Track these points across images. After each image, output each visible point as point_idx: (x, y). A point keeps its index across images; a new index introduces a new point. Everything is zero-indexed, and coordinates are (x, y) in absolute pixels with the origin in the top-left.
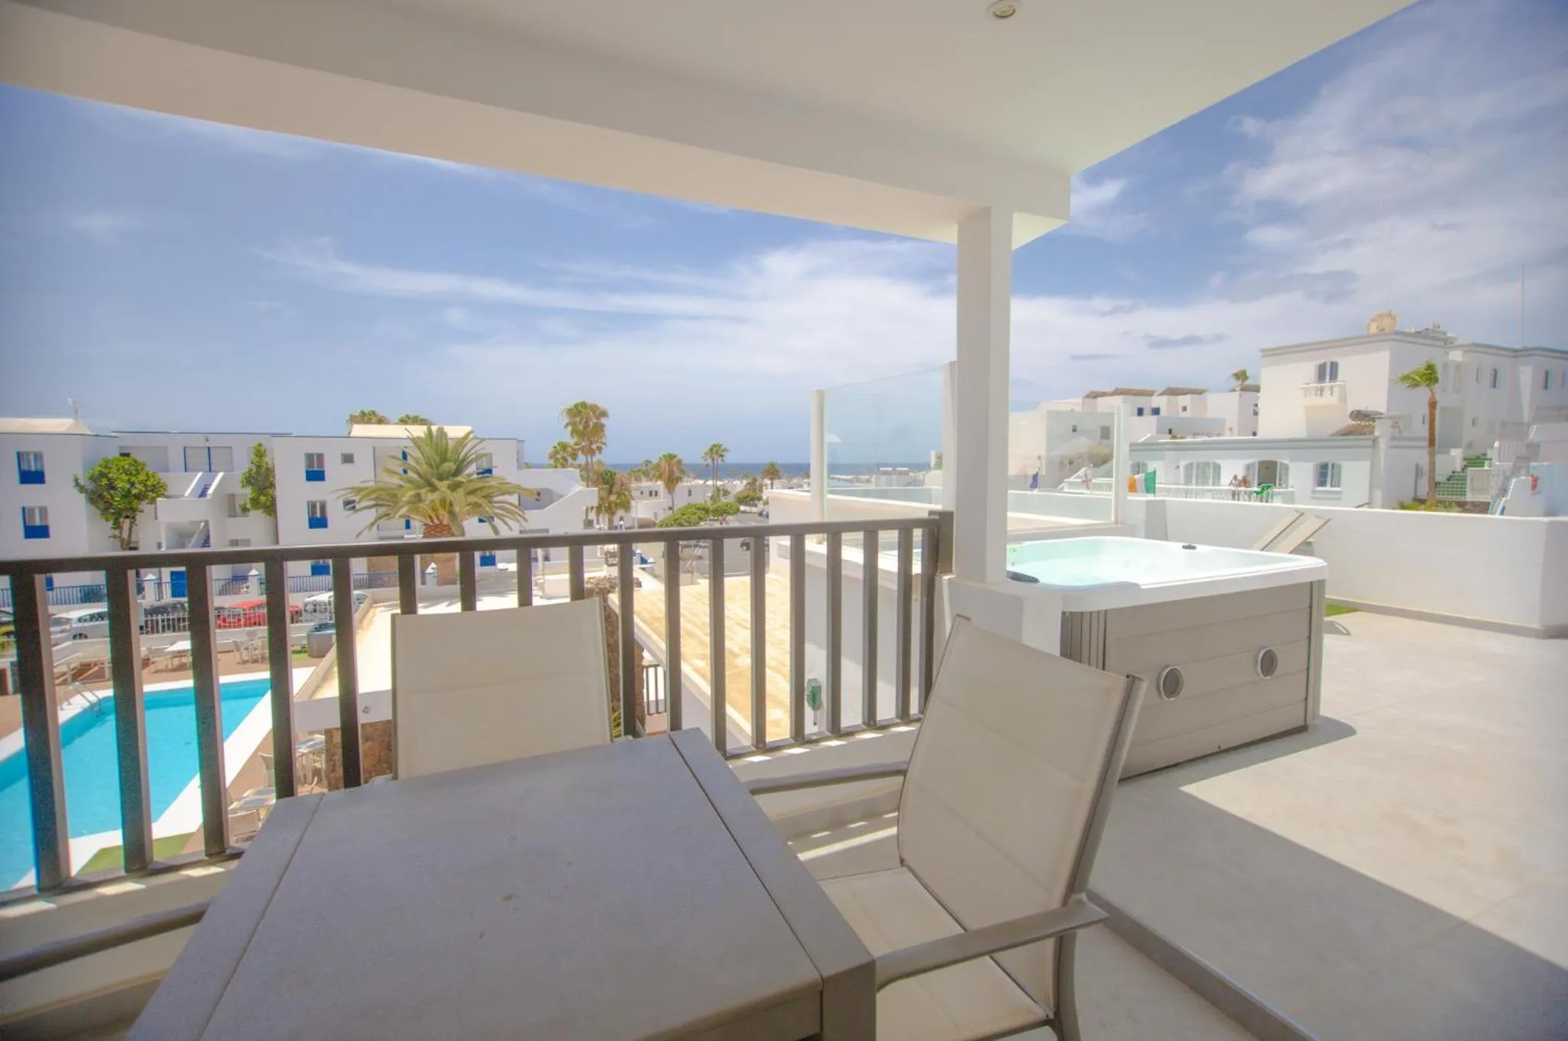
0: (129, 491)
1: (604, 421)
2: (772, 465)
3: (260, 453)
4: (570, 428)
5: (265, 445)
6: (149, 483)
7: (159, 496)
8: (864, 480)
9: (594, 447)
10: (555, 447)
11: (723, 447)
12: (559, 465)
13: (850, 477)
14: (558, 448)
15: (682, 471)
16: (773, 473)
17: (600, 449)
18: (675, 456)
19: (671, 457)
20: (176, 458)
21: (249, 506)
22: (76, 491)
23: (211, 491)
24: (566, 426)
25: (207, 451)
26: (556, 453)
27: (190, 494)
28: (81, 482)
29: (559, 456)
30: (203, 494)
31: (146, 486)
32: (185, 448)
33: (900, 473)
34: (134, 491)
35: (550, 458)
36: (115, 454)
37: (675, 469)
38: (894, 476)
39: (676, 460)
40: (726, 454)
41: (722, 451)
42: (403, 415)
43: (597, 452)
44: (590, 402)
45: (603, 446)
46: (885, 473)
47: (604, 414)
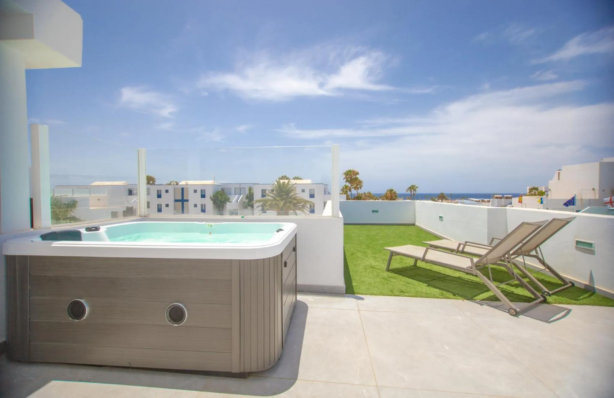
0: (221, 200)
1: (358, 176)
2: (442, 194)
3: (250, 189)
4: (345, 180)
5: (252, 187)
6: (226, 198)
7: (227, 202)
8: (486, 201)
9: (358, 186)
10: (343, 187)
11: (416, 186)
12: (344, 194)
13: (478, 200)
14: (344, 187)
15: (396, 196)
16: (442, 198)
17: (360, 187)
18: (393, 190)
19: (392, 190)
20: (233, 191)
21: (247, 206)
22: (210, 200)
23: (239, 201)
24: (344, 179)
25: (240, 189)
26: (343, 189)
27: (234, 201)
28: (212, 197)
29: (345, 190)
30: (237, 202)
31: (225, 199)
32: (235, 188)
33: (507, 198)
34: (222, 200)
35: (341, 191)
36: (220, 190)
37: (393, 196)
38: (503, 199)
39: (393, 192)
40: (417, 189)
41: (416, 188)
42: (294, 177)
43: (359, 189)
44: (352, 169)
45: (362, 187)
46: (497, 198)
47: (357, 174)
